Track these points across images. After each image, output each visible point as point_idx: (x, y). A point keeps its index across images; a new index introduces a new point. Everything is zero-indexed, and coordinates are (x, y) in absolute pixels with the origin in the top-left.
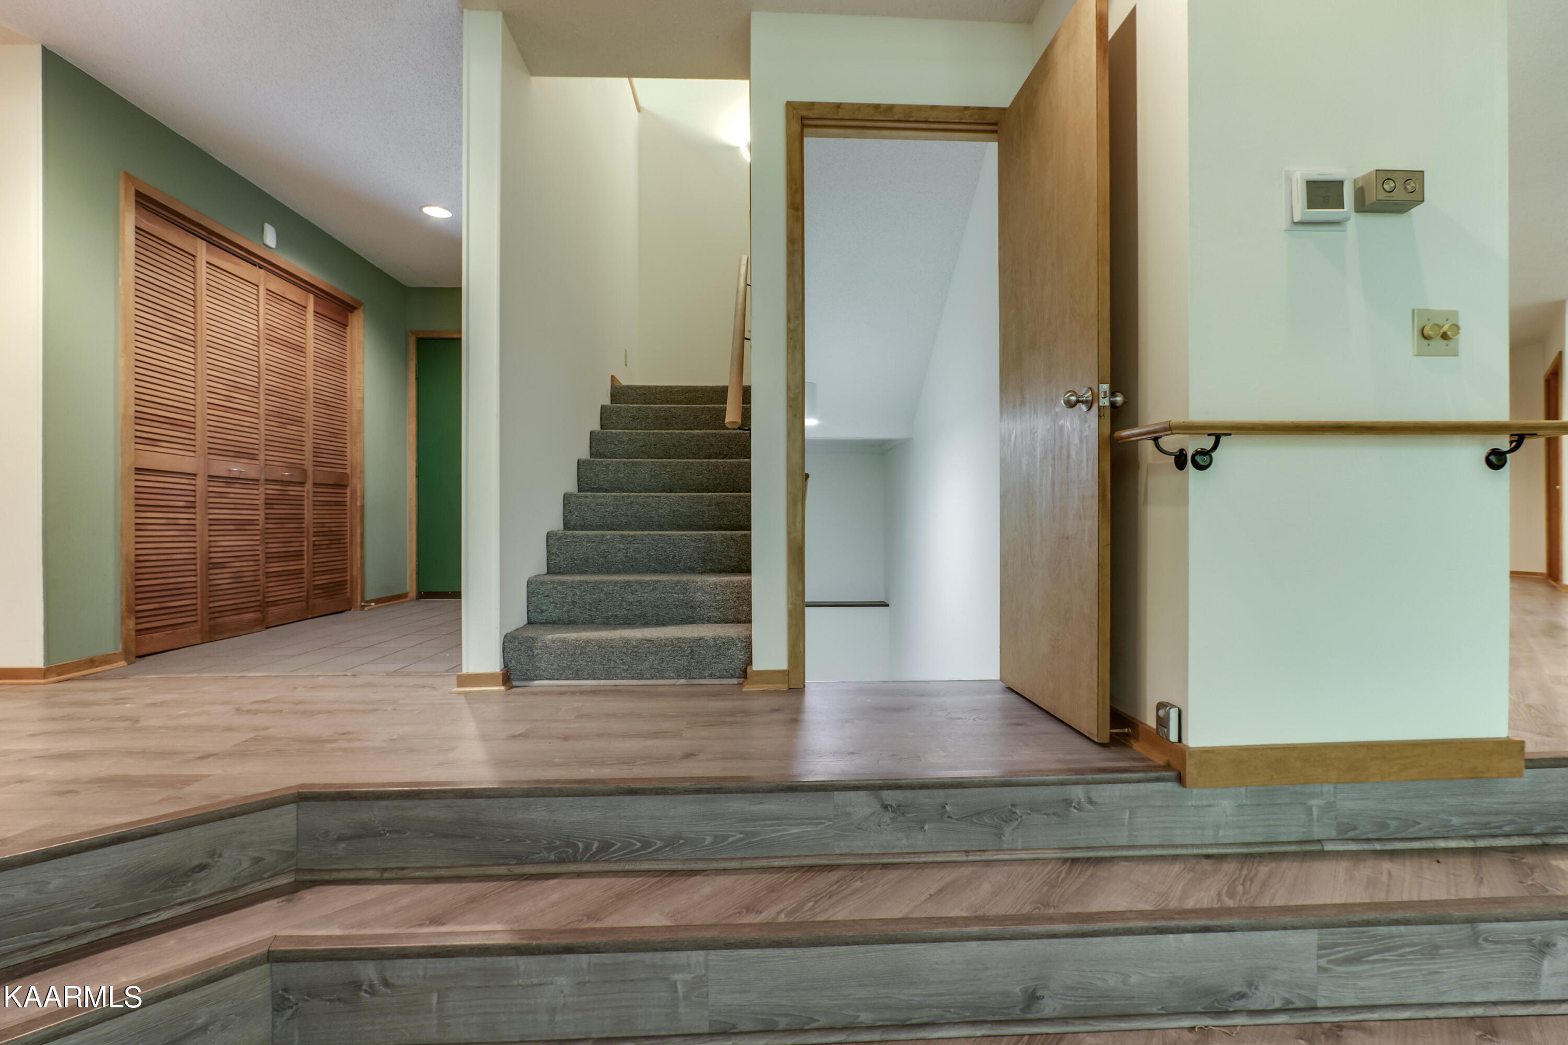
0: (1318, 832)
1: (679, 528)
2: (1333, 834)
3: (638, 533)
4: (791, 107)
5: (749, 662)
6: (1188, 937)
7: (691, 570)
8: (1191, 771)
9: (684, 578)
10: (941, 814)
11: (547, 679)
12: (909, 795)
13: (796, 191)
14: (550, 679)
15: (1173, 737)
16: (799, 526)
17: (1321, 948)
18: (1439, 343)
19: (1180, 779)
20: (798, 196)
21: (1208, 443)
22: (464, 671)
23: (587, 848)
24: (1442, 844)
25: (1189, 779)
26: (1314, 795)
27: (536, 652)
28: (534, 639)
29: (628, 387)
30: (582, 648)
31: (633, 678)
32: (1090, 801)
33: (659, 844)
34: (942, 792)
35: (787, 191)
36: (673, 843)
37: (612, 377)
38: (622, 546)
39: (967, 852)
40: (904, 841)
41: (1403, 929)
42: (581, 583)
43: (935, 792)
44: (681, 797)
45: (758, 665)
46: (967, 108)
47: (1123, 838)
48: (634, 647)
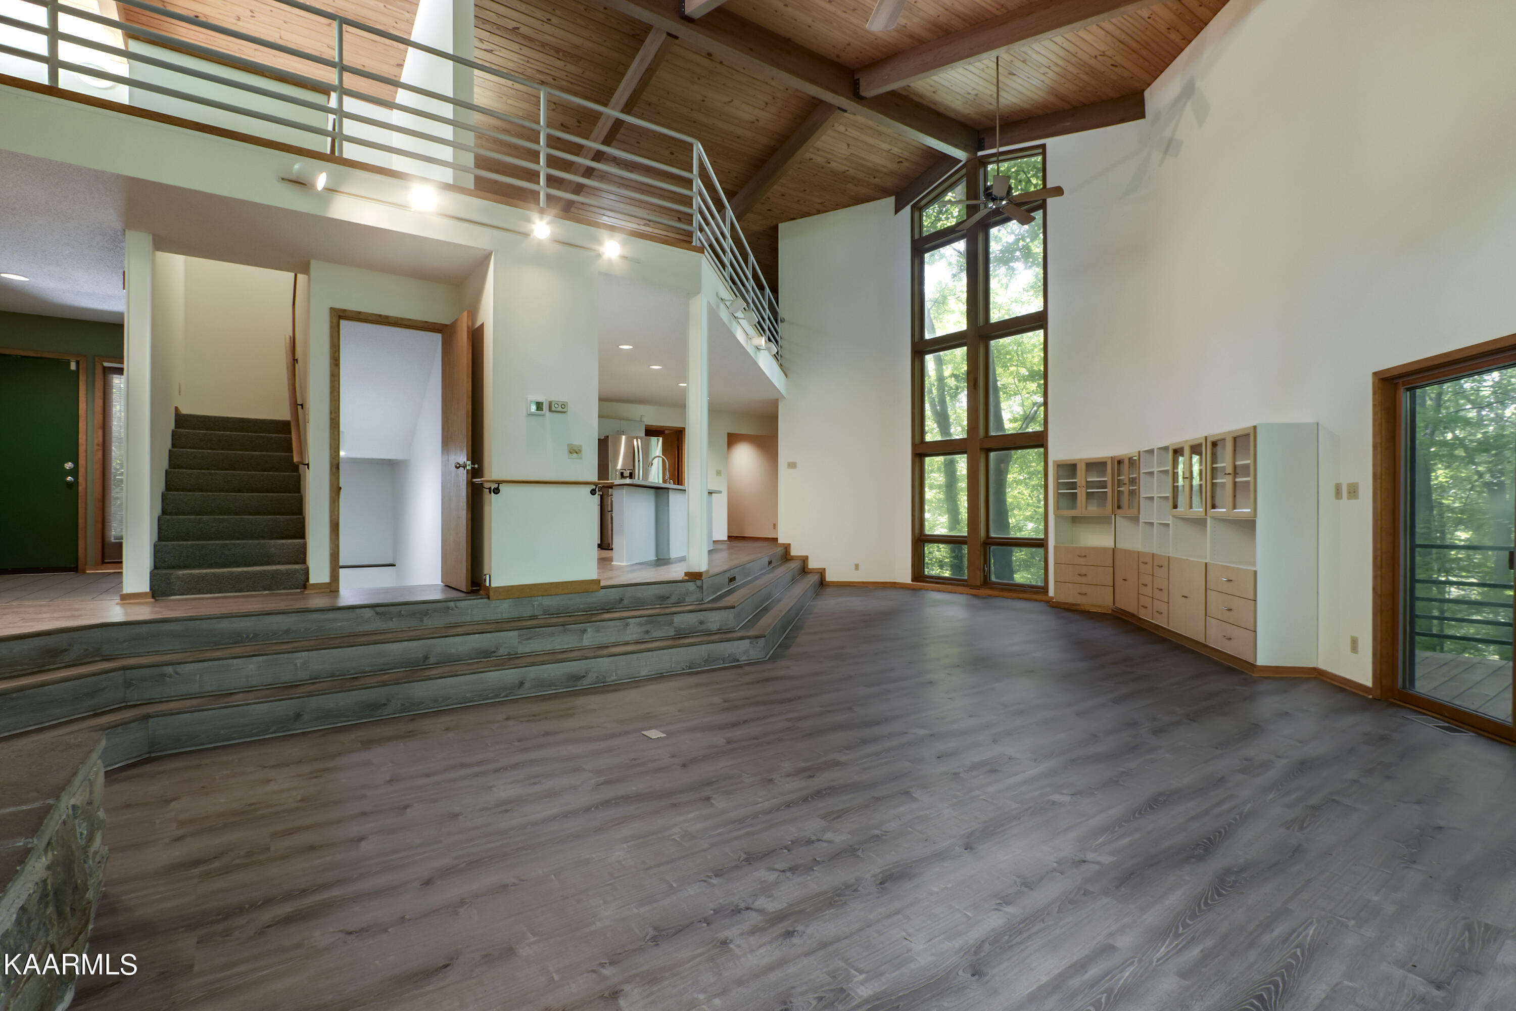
0: (536, 613)
1: (250, 514)
2: (542, 613)
3: (226, 517)
4: (332, 310)
5: (307, 579)
6: (477, 635)
7: (263, 538)
8: (491, 594)
9: (262, 541)
10: (400, 615)
11: (179, 595)
12: (387, 608)
13: (336, 351)
14: (181, 595)
15: (488, 584)
16: (336, 513)
17: (519, 636)
18: (575, 455)
19: (488, 598)
20: (337, 355)
21: (496, 486)
22: (125, 592)
23: (248, 637)
24: (576, 614)
25: (491, 597)
26: (535, 601)
27: (172, 581)
28: (171, 574)
29: (188, 415)
30: (203, 578)
31: (236, 592)
32: (457, 607)
33: (281, 633)
34: (400, 607)
35: (330, 352)
36: (287, 632)
37: (176, 408)
38: (214, 524)
39: (409, 628)
40: (385, 625)
41: (543, 629)
42: (192, 545)
43: (397, 607)
44: (290, 615)
45: (313, 580)
46: (426, 322)
47: (468, 619)
48: (237, 576)
